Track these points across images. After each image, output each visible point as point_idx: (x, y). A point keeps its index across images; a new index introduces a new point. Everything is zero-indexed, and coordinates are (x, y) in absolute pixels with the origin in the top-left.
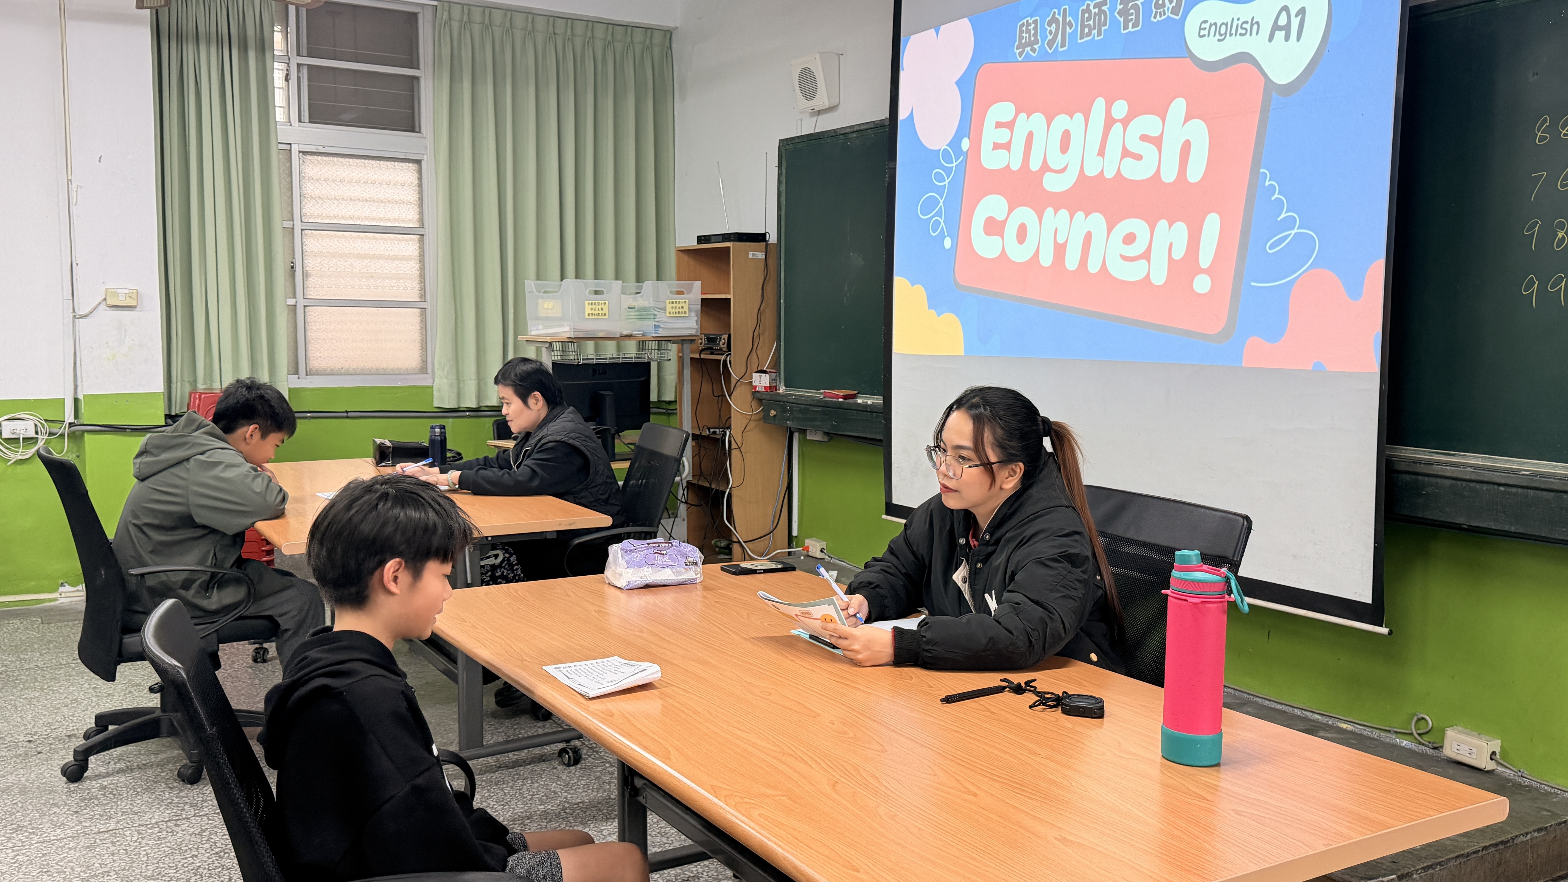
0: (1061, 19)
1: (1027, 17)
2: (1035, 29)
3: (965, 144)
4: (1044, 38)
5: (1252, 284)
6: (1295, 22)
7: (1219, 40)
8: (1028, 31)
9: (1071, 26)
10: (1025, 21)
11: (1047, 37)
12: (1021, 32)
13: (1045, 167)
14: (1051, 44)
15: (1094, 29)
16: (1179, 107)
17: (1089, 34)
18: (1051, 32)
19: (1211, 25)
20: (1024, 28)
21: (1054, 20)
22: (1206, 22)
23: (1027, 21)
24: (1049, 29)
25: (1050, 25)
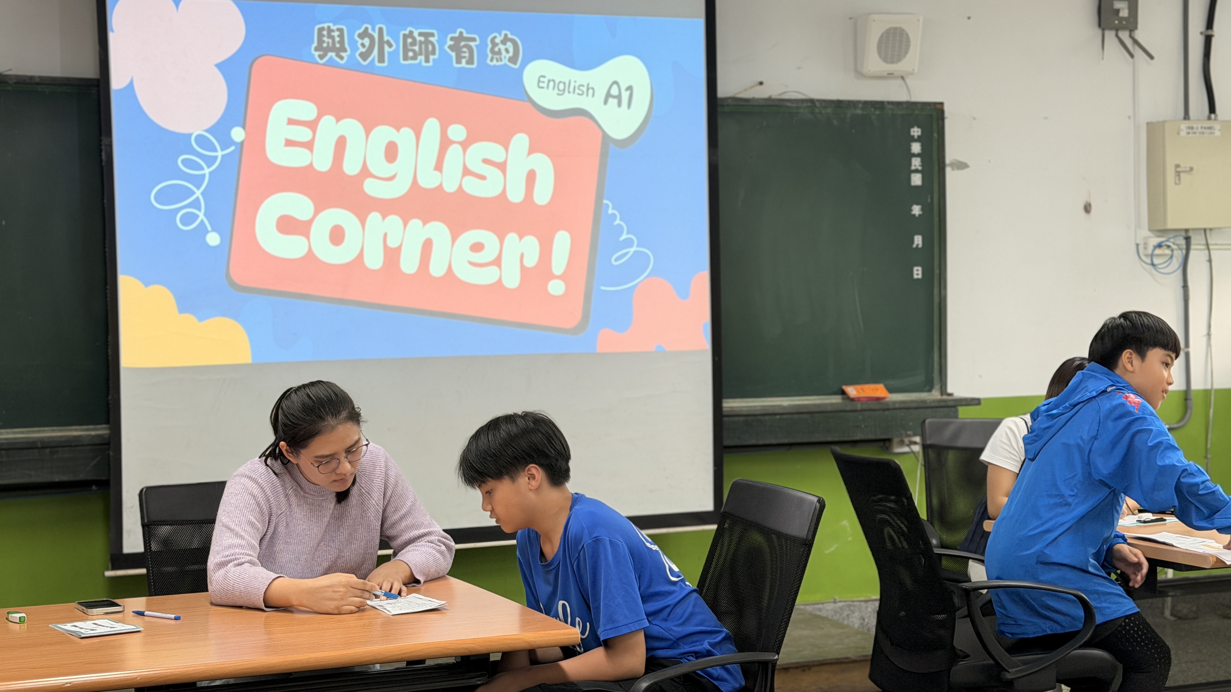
0: (376, 35)
1: (330, 22)
2: (341, 36)
3: (238, 134)
4: (354, 48)
5: (603, 288)
6: (625, 95)
7: (558, 94)
8: (330, 36)
9: (390, 46)
10: (326, 25)
11: (358, 49)
12: (320, 36)
13: (365, 173)
14: (364, 56)
15: (421, 54)
16: (521, 141)
17: (414, 58)
18: (363, 45)
19: (549, 81)
20: (325, 33)
21: (365, 34)
22: (544, 77)
23: (329, 27)
24: (360, 41)
25: (361, 36)
